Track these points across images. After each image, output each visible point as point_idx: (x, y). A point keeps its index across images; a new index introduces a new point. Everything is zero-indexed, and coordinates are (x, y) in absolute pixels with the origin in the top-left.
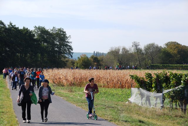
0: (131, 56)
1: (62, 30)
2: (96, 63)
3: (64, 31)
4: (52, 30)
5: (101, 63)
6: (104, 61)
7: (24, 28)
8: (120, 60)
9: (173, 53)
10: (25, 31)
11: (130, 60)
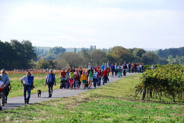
0: (80, 60)
1: (29, 42)
2: (51, 66)
3: (31, 42)
4: (22, 42)
5: (55, 65)
6: (58, 64)
7: (6, 42)
8: (71, 63)
9: (116, 58)
10: (7, 44)
11: (80, 64)
